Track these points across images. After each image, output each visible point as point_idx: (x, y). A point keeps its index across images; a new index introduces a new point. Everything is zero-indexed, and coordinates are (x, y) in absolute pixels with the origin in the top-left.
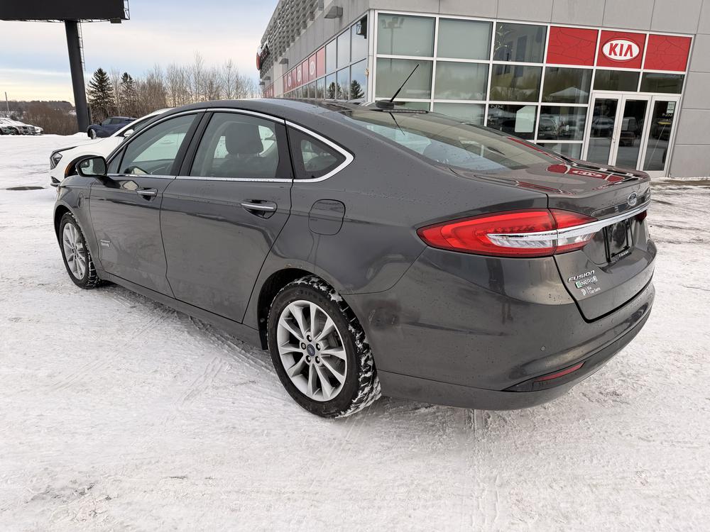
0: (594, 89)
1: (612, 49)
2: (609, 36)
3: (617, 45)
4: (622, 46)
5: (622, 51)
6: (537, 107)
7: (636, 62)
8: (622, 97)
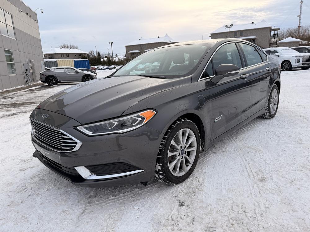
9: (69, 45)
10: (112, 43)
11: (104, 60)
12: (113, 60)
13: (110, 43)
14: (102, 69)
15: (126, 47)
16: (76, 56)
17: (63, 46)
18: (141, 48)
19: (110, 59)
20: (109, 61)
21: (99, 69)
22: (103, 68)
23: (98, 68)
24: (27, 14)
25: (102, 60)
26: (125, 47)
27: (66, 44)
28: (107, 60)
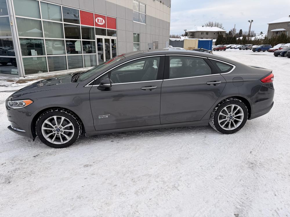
0: (96, 35)
1: (98, 20)
2: (97, 16)
3: (99, 19)
4: (100, 19)
5: (101, 22)
6: (81, 41)
7: (104, 26)
8: (103, 37)
9: (214, 23)
10: (252, 21)
11: (239, 39)
12: (249, 39)
13: (250, 21)
14: (234, 48)
15: (270, 24)
16: (214, 34)
17: (208, 24)
18: (289, 26)
19: (246, 38)
20: (244, 39)
21: (232, 48)
22: (236, 47)
23: (230, 47)
24: (161, 2)
25: (237, 39)
26: (268, 25)
27: (211, 22)
28: (243, 38)
